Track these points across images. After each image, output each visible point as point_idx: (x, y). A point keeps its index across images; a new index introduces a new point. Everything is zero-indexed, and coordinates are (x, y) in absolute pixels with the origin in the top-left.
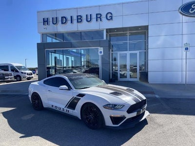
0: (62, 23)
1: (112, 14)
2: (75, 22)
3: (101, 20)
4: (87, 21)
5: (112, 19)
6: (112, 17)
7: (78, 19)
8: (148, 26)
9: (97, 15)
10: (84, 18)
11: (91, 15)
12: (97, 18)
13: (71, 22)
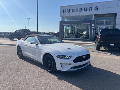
0: (72, 12)
1: (98, 7)
2: (79, 11)
3: (92, 10)
4: (85, 10)
5: (98, 10)
6: (98, 9)
7: (80, 10)
8: (116, 13)
9: (90, 8)
10: (83, 9)
11: (87, 8)
12: (90, 9)
13: (77, 11)
